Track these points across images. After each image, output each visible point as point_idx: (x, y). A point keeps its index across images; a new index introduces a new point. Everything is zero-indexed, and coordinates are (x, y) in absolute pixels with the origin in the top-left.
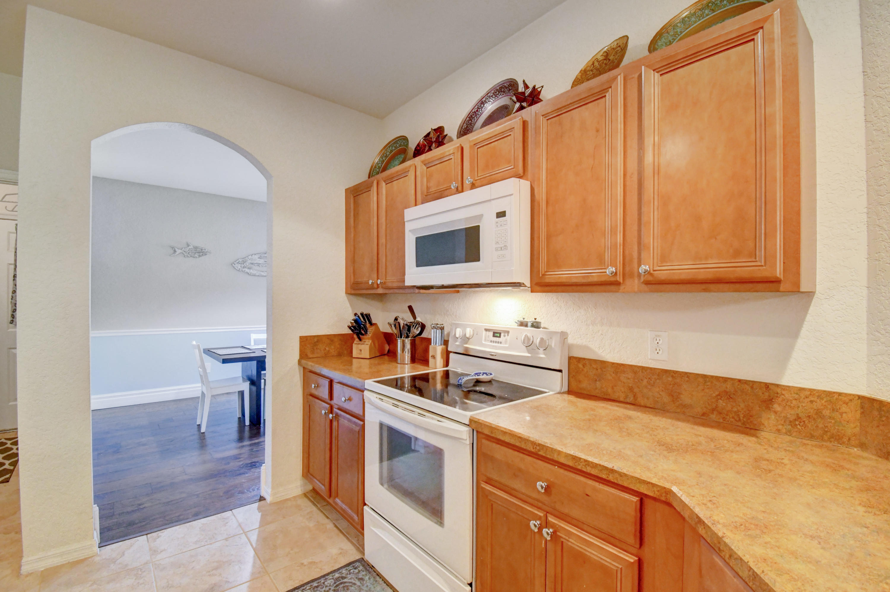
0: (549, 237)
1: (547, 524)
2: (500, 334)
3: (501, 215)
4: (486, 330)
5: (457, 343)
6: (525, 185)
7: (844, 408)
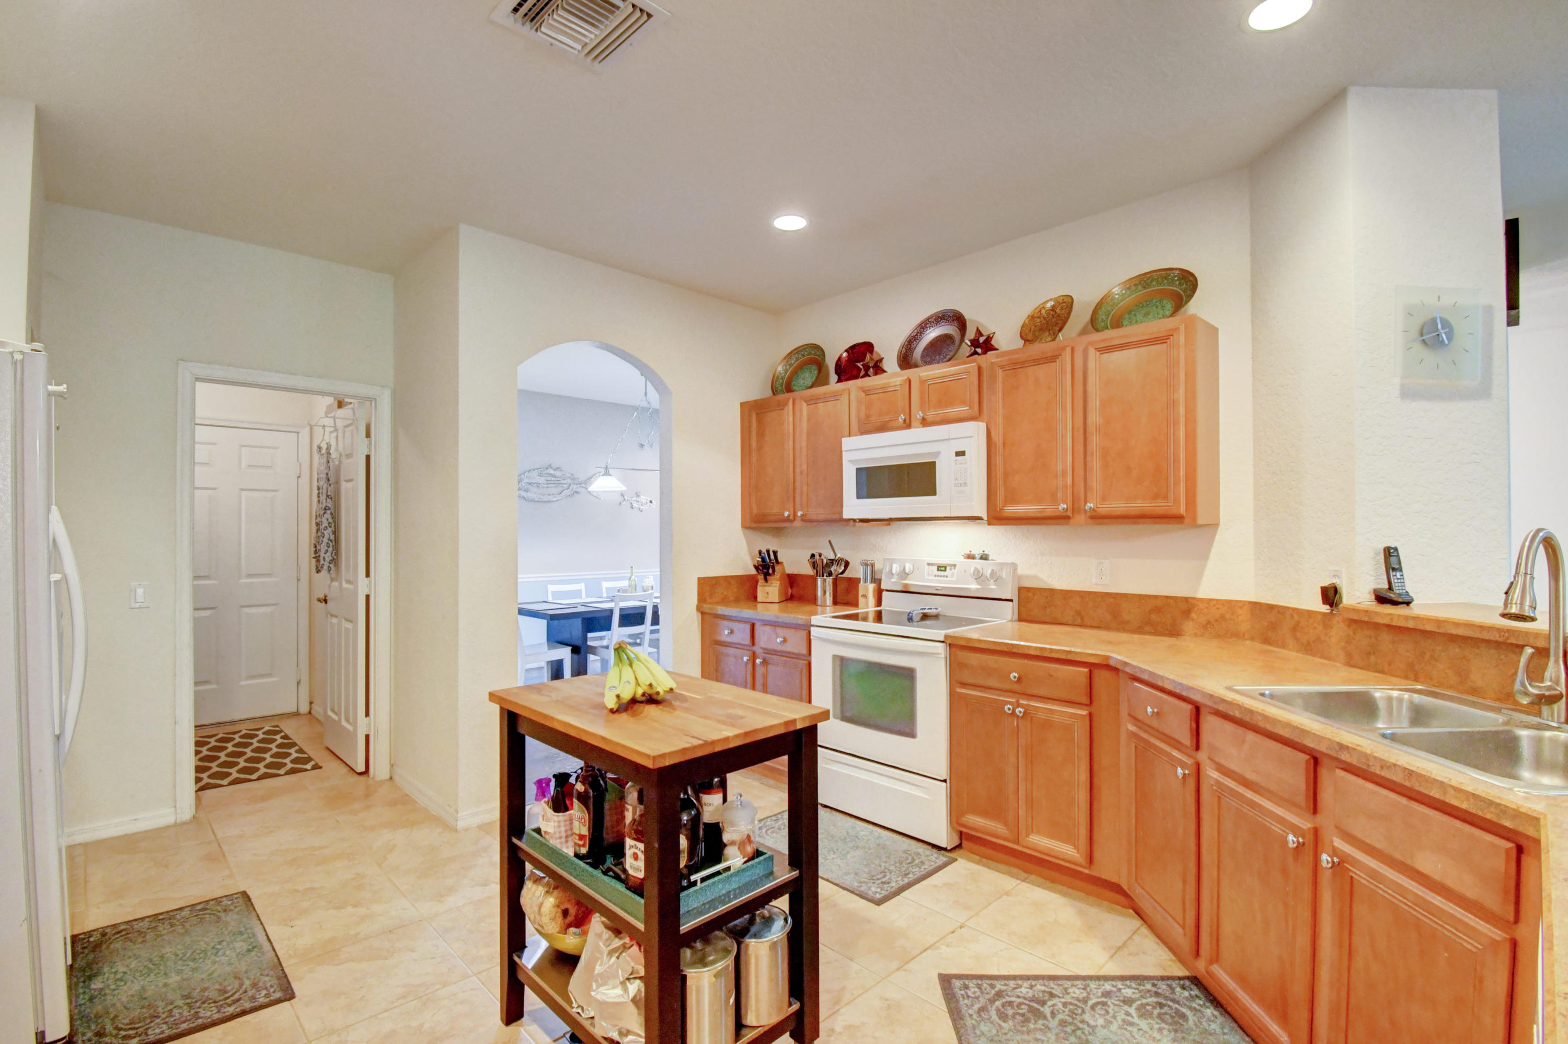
0: (1006, 475)
1: (1018, 705)
2: (946, 567)
3: (960, 454)
4: (929, 564)
5: (893, 580)
6: (982, 426)
7: (1240, 611)
